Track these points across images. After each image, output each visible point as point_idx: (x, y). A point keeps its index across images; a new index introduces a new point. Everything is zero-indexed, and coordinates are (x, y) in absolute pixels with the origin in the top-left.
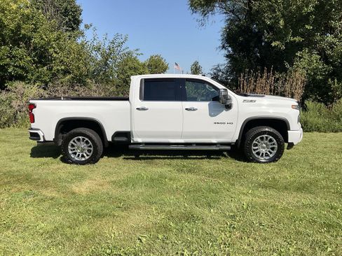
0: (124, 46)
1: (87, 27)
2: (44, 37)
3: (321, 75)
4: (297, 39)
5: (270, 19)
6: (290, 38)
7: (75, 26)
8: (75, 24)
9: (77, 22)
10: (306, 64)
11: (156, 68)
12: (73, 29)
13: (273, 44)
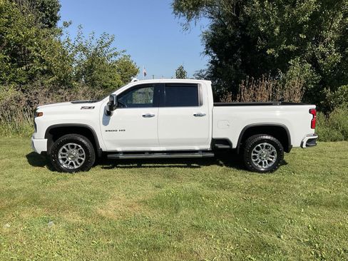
0: (111, 47)
1: (66, 25)
2: (21, 33)
3: (313, 84)
4: (291, 47)
5: (263, 26)
6: (284, 46)
7: (52, 23)
8: (52, 20)
9: (55, 19)
10: (299, 72)
11: (126, 71)
12: (50, 26)
13: (268, 52)
